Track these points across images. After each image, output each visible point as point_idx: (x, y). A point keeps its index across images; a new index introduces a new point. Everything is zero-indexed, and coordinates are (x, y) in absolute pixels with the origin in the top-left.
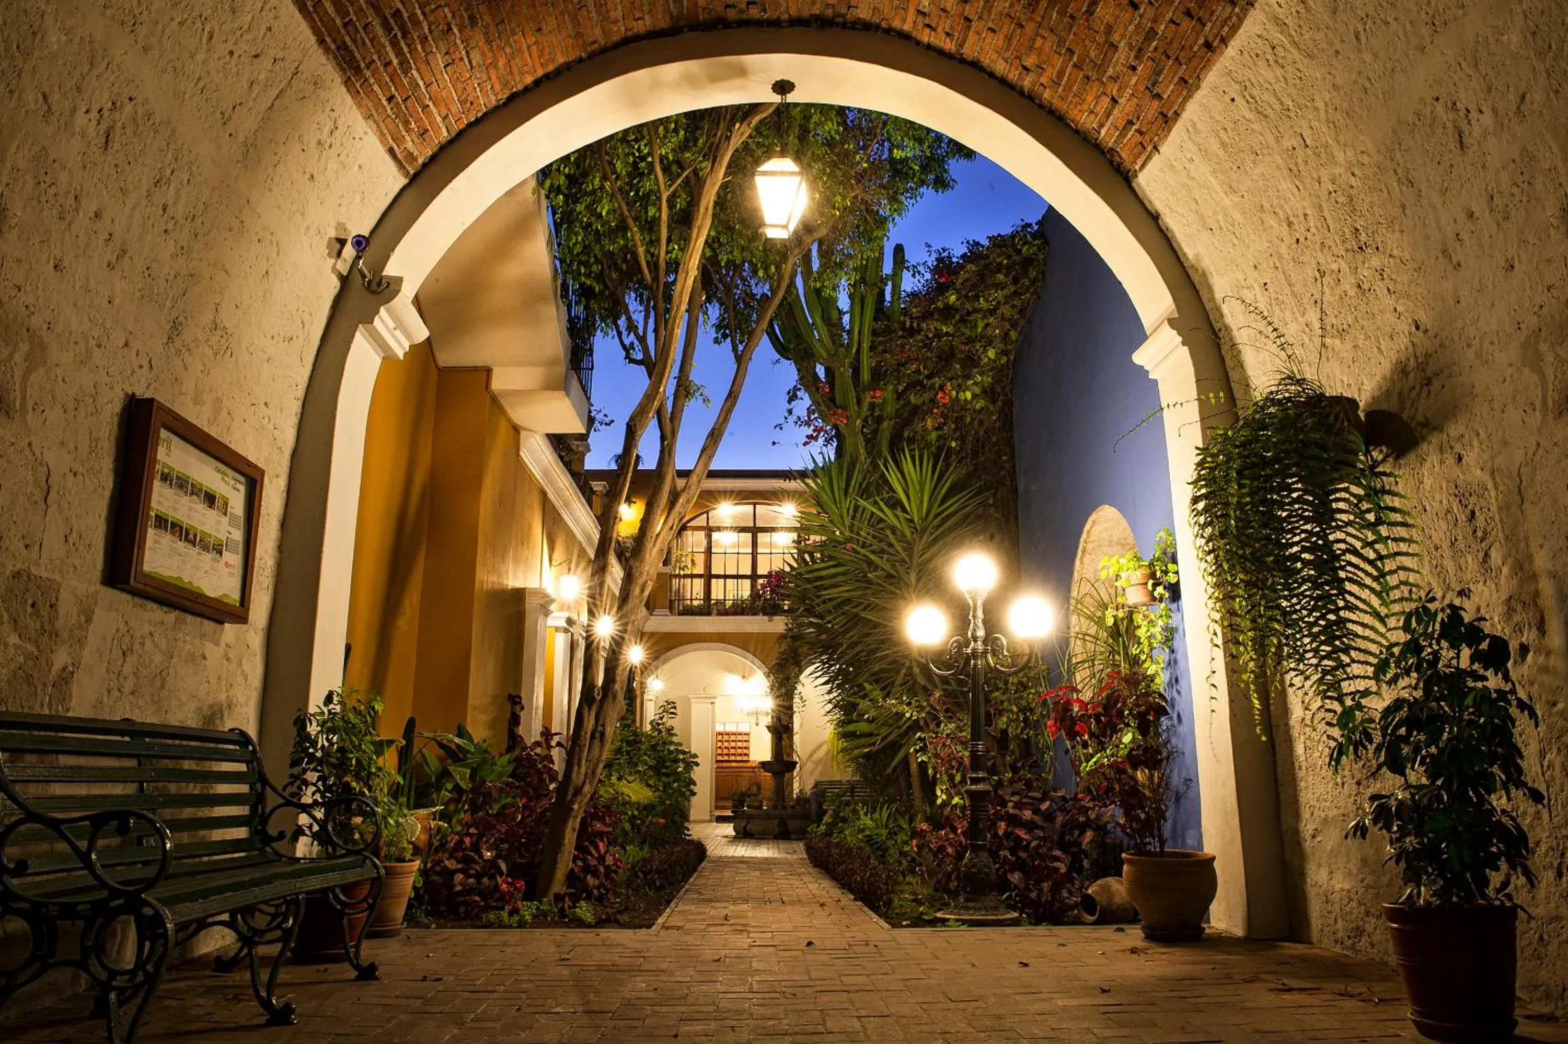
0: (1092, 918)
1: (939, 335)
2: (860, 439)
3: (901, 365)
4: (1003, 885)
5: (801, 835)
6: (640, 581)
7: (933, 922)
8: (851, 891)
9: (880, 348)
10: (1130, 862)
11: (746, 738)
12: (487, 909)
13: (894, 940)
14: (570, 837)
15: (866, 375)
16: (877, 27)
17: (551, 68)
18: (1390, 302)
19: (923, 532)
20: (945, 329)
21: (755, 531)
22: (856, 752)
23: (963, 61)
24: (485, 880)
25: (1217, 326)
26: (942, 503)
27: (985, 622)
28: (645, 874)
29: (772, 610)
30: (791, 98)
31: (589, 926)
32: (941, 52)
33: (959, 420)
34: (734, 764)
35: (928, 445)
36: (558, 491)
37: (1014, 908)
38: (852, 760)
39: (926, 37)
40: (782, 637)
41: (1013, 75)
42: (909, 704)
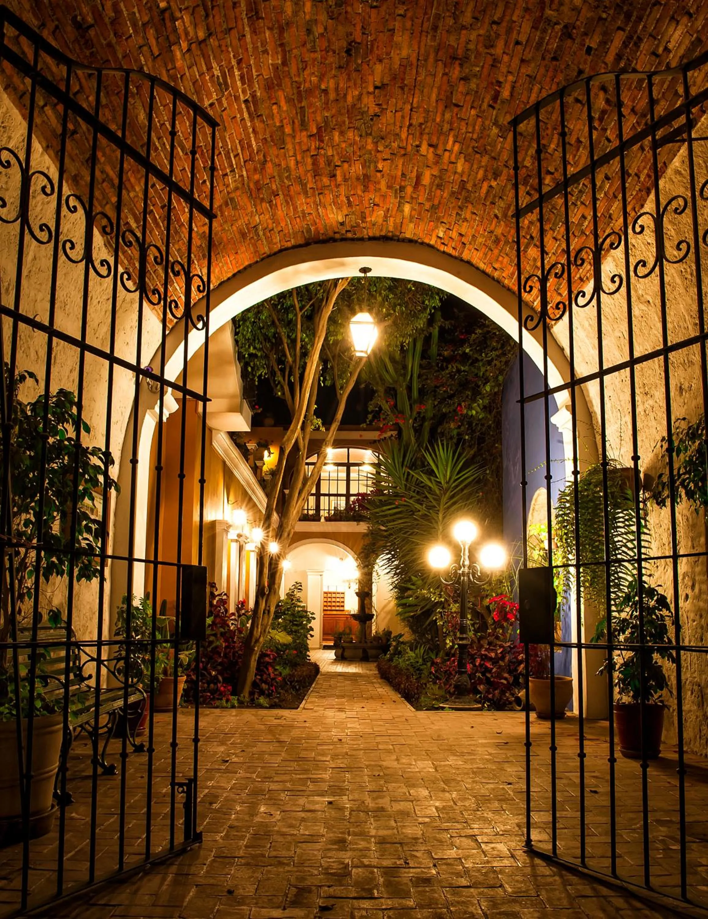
0: (520, 708)
1: (459, 371)
2: (412, 432)
3: (436, 387)
4: (476, 692)
5: (376, 658)
6: (287, 530)
7: (437, 709)
8: (400, 693)
9: (424, 377)
10: (532, 681)
11: (342, 596)
12: (213, 699)
13: (415, 716)
14: (253, 664)
15: (415, 394)
16: (416, 242)
17: (241, 268)
18: (654, 423)
19: (447, 490)
20: (462, 368)
21: (348, 465)
22: (407, 615)
23: (462, 260)
24: (212, 685)
25: (591, 410)
26: (458, 474)
27: (469, 557)
28: (291, 682)
29: (358, 518)
30: (369, 274)
31: (266, 708)
32: (450, 255)
33: (470, 424)
34: (335, 613)
35: (451, 438)
36: (231, 460)
37: (479, 702)
38: (403, 620)
39: (442, 248)
40: (365, 535)
41: (489, 270)
42: (434, 593)
